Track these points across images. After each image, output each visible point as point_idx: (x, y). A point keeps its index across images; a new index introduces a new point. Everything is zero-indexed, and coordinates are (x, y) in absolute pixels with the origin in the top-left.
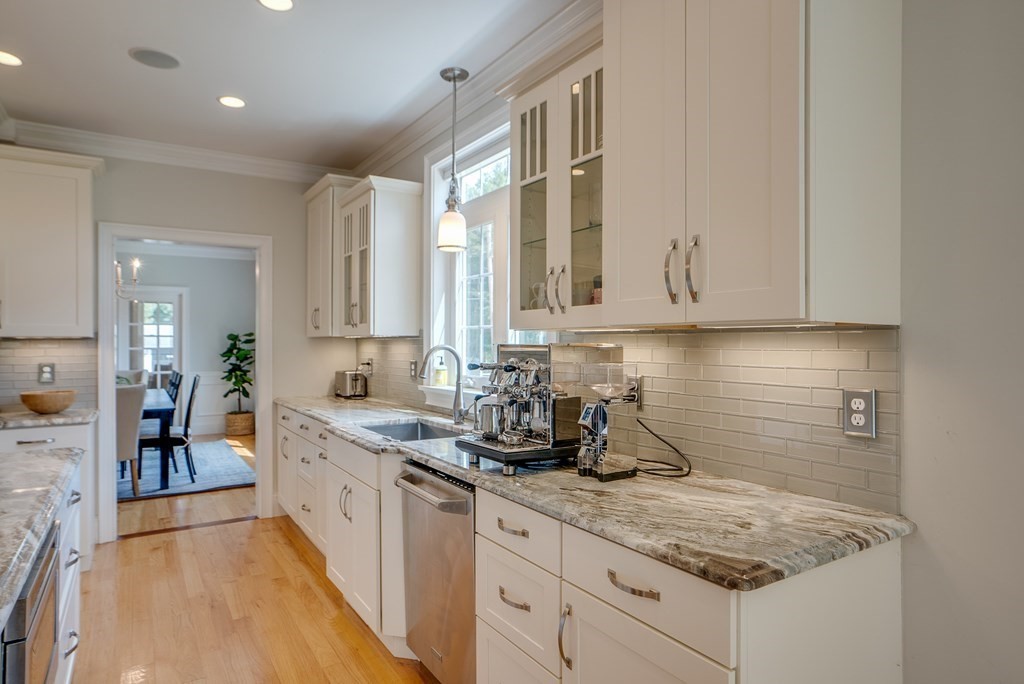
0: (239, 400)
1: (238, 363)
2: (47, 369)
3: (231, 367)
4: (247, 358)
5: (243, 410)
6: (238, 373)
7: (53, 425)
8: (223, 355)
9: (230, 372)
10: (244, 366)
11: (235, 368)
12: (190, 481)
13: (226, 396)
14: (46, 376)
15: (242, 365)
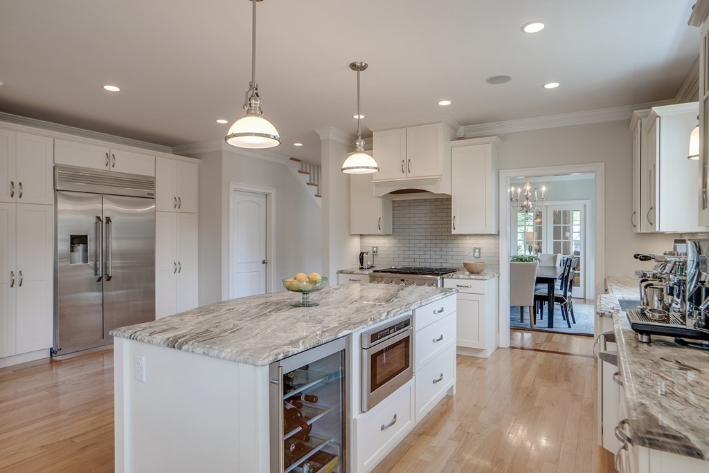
2: (477, 250)
7: (470, 279)
12: (567, 326)
14: (477, 254)
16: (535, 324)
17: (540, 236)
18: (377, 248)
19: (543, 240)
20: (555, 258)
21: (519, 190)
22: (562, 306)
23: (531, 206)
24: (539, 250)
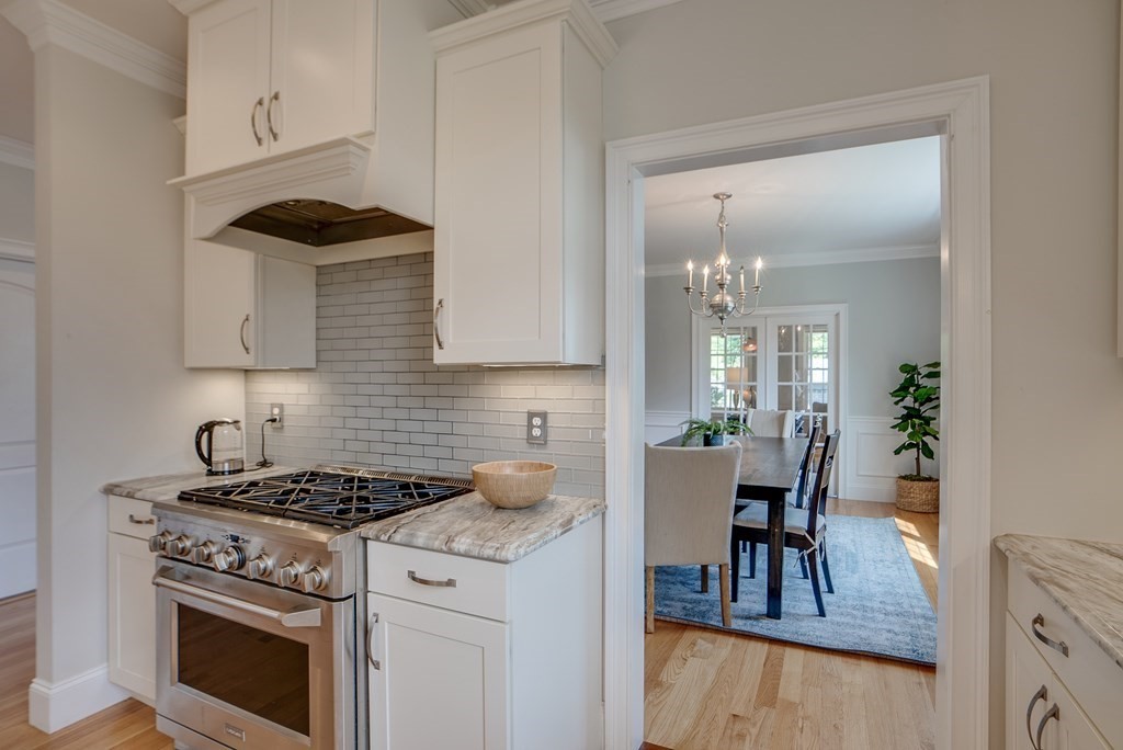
0: (918, 459)
1: (917, 406)
2: (537, 421)
3: (905, 412)
4: (929, 400)
5: (923, 474)
6: (917, 421)
8: (893, 394)
9: (905, 418)
10: (926, 410)
11: (911, 415)
13: (897, 452)
14: (537, 435)
15: (923, 409)
16: (735, 599)
17: (753, 376)
18: (281, 407)
19: (759, 384)
20: (781, 420)
21: (706, 271)
22: (802, 559)
23: (731, 305)
24: (752, 403)
